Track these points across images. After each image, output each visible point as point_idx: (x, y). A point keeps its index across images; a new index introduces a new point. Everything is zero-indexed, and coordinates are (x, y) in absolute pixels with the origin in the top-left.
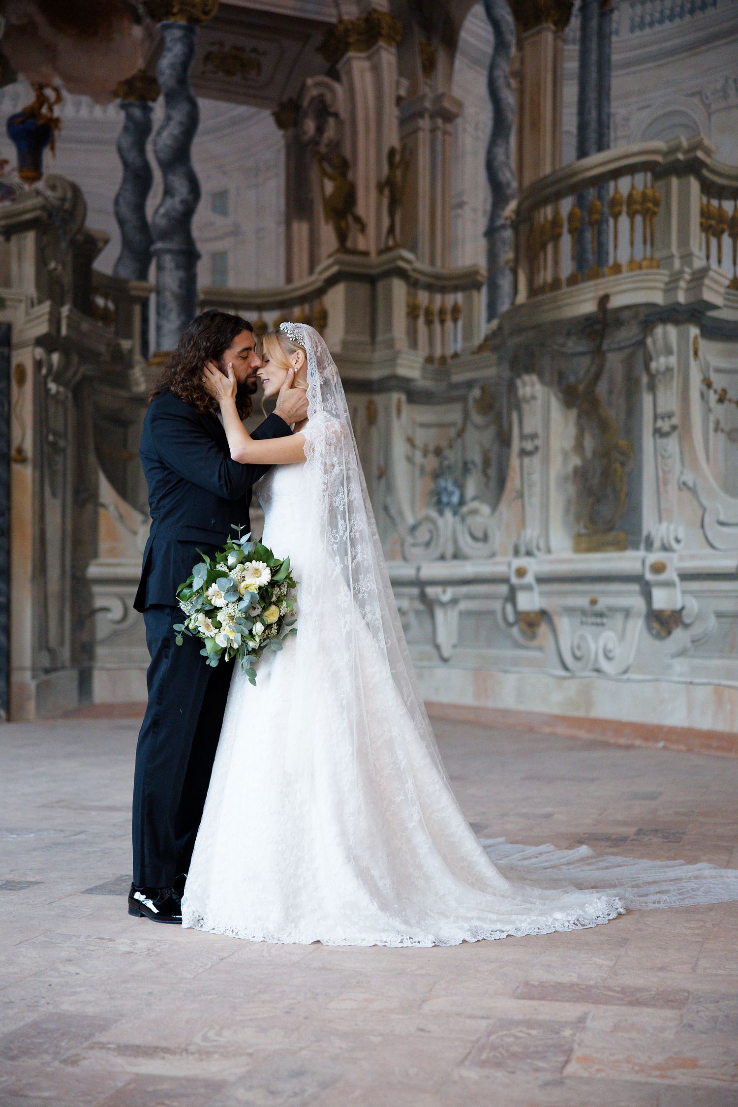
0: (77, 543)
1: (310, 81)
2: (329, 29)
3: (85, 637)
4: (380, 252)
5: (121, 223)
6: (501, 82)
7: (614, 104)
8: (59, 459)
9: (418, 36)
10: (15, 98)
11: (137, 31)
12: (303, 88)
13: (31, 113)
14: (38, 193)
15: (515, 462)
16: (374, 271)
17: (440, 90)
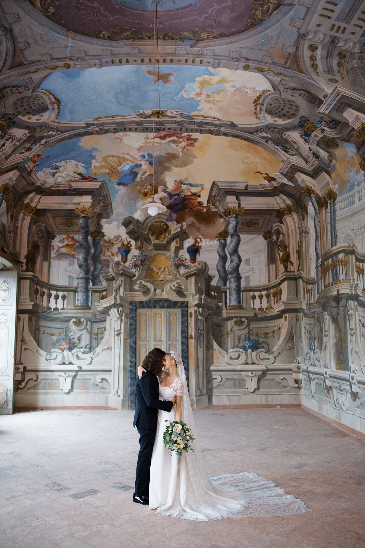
0: (207, 360)
1: (274, 225)
2: (278, 211)
3: (210, 386)
4: (298, 271)
5: (218, 271)
6: (316, 224)
7: (337, 232)
8: (202, 337)
9: (300, 211)
10: (189, 243)
11: (222, 220)
12: (272, 227)
13: (193, 246)
14: (195, 266)
15: (324, 338)
16: (297, 277)
17: (306, 225)
